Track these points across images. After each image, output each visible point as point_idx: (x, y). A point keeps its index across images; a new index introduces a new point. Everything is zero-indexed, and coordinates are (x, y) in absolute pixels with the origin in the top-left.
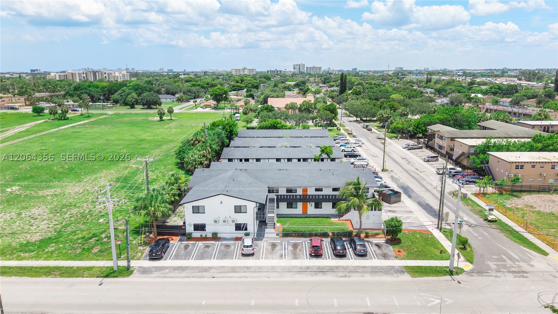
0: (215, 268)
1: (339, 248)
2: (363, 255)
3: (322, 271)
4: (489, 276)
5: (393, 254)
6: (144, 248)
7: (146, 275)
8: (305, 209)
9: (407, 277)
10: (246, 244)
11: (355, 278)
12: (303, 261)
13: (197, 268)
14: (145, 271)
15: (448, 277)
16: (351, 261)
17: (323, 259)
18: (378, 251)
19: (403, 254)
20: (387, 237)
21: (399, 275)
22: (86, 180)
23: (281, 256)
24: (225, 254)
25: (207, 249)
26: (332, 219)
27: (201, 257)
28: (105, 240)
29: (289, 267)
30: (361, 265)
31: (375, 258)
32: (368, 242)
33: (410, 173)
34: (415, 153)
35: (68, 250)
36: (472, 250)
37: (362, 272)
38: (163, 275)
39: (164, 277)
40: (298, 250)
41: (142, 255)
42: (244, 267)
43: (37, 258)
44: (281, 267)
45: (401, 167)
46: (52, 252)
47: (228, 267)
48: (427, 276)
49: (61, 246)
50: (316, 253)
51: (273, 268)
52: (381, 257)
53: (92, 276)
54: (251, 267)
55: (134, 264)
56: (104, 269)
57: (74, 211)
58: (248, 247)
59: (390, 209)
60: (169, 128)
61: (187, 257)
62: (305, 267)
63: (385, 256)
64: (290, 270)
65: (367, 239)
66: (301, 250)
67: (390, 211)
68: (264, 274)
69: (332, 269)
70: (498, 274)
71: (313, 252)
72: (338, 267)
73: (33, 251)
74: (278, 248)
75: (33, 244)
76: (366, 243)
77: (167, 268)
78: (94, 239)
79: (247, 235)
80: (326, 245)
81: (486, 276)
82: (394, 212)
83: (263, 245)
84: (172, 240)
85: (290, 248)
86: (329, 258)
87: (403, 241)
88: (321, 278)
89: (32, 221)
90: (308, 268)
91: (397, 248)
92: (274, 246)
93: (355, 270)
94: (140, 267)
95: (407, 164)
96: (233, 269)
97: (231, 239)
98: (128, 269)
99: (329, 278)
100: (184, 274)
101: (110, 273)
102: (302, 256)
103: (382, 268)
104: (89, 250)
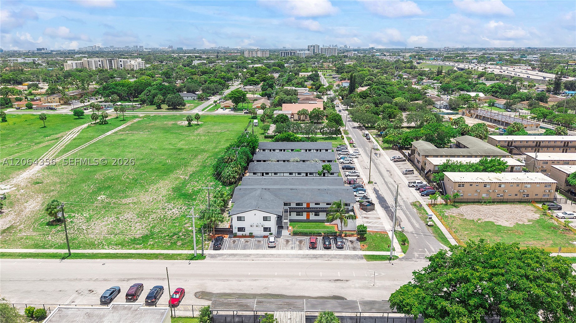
0: (253, 255)
1: (327, 243)
2: (341, 248)
3: (315, 257)
4: (411, 261)
5: (360, 247)
6: (209, 242)
7: (214, 259)
8: (308, 216)
9: (364, 261)
10: (271, 241)
11: (334, 261)
12: (305, 251)
13: (243, 254)
14: (212, 256)
15: (388, 261)
16: (334, 252)
17: (317, 250)
18: (351, 246)
19: (366, 247)
20: (358, 236)
21: (360, 260)
22: (150, 190)
23: (292, 248)
24: (258, 247)
25: (247, 243)
26: (326, 223)
27: (244, 248)
28: (183, 237)
29: (296, 255)
30: (339, 254)
31: (348, 250)
32: (345, 239)
33: (389, 185)
34: (399, 166)
35: (162, 243)
36: (408, 246)
37: (339, 258)
38: (224, 259)
39: (224, 260)
40: (302, 244)
41: (208, 246)
42: (270, 254)
43: (146, 248)
44: (291, 254)
45: (384, 179)
46: (153, 245)
47: (261, 254)
48: (376, 261)
49: (157, 240)
50: (313, 246)
51: (287, 255)
52: (351, 249)
53: (183, 259)
54: (274, 254)
55: (205, 252)
56: (189, 255)
57: (154, 216)
58: (271, 242)
59: (365, 216)
60: (198, 135)
61: (235, 248)
62: (306, 255)
63: (354, 249)
64: (297, 256)
65: (346, 238)
66: (304, 244)
67: (365, 217)
68: (282, 259)
69: (321, 256)
70: (417, 260)
71: (311, 246)
72: (325, 255)
73: (141, 244)
74: (290, 243)
75: (138, 239)
76: (345, 240)
77: (225, 254)
78: (175, 236)
79: (271, 234)
80: (320, 241)
81: (410, 261)
82: (368, 218)
83: (281, 240)
84: (225, 237)
85: (298, 243)
86: (321, 250)
87: (367, 239)
88: (315, 261)
89: (130, 224)
90: (307, 255)
91: (363, 243)
92: (287, 241)
93: (335, 257)
94: (209, 254)
95: (389, 176)
96: (264, 256)
97: (261, 237)
98: (202, 256)
99: (319, 261)
100: (236, 258)
101: (193, 258)
102: (304, 248)
103: (351, 255)
104: (175, 243)
